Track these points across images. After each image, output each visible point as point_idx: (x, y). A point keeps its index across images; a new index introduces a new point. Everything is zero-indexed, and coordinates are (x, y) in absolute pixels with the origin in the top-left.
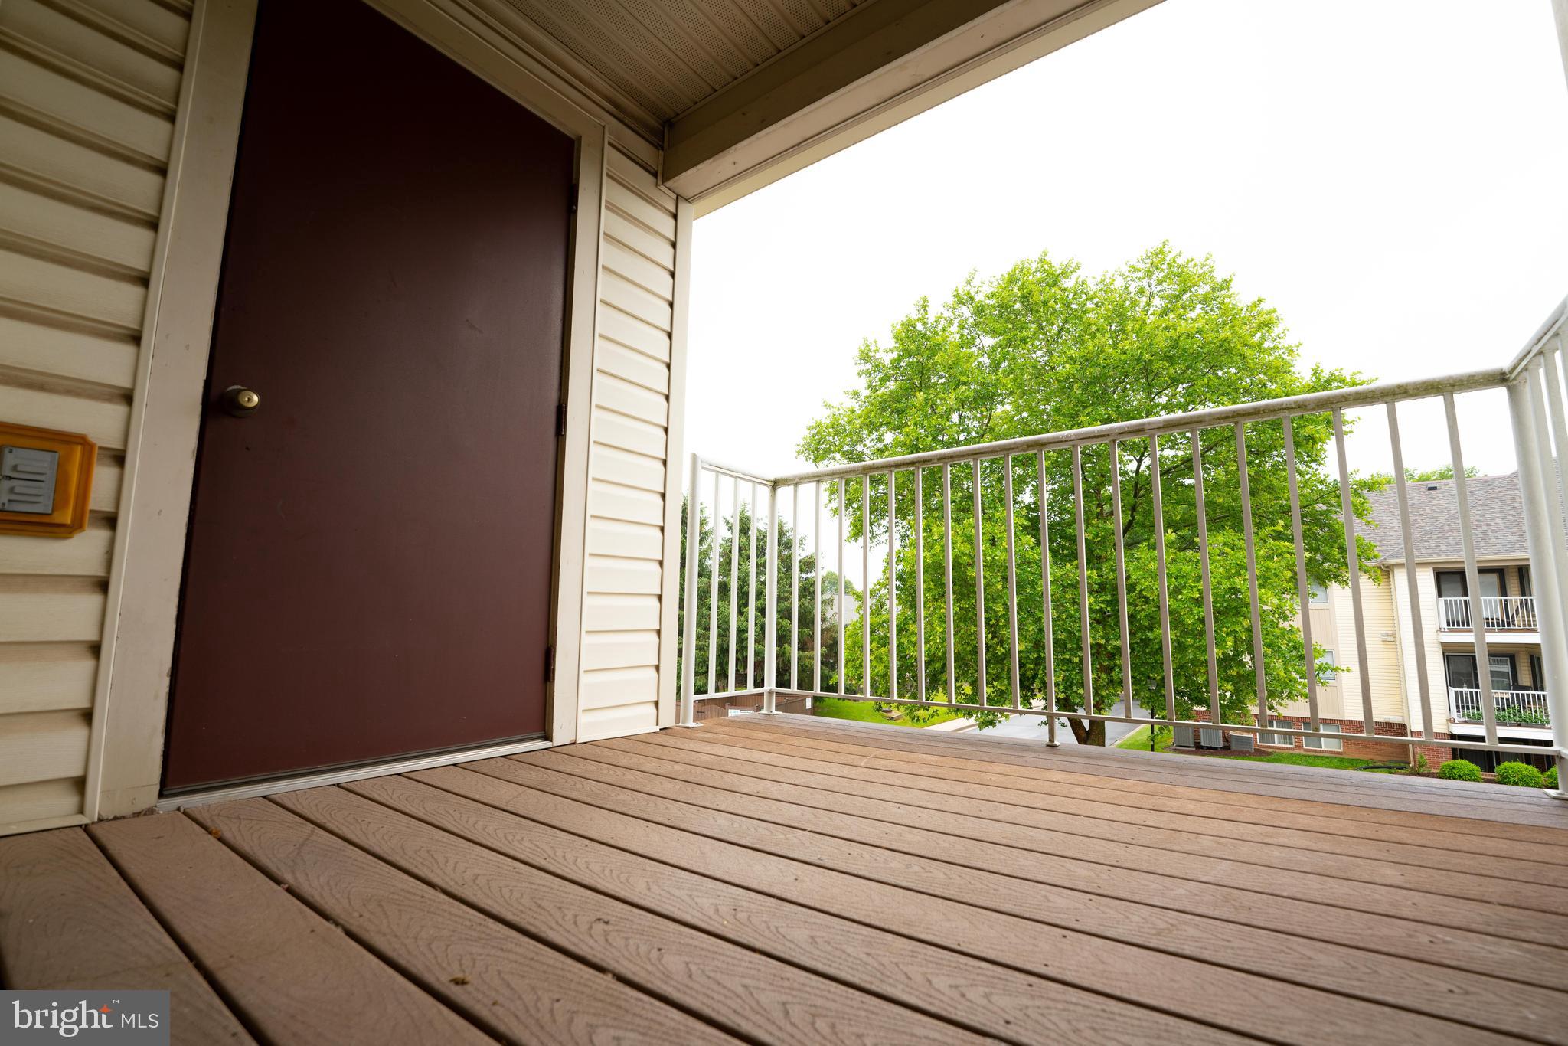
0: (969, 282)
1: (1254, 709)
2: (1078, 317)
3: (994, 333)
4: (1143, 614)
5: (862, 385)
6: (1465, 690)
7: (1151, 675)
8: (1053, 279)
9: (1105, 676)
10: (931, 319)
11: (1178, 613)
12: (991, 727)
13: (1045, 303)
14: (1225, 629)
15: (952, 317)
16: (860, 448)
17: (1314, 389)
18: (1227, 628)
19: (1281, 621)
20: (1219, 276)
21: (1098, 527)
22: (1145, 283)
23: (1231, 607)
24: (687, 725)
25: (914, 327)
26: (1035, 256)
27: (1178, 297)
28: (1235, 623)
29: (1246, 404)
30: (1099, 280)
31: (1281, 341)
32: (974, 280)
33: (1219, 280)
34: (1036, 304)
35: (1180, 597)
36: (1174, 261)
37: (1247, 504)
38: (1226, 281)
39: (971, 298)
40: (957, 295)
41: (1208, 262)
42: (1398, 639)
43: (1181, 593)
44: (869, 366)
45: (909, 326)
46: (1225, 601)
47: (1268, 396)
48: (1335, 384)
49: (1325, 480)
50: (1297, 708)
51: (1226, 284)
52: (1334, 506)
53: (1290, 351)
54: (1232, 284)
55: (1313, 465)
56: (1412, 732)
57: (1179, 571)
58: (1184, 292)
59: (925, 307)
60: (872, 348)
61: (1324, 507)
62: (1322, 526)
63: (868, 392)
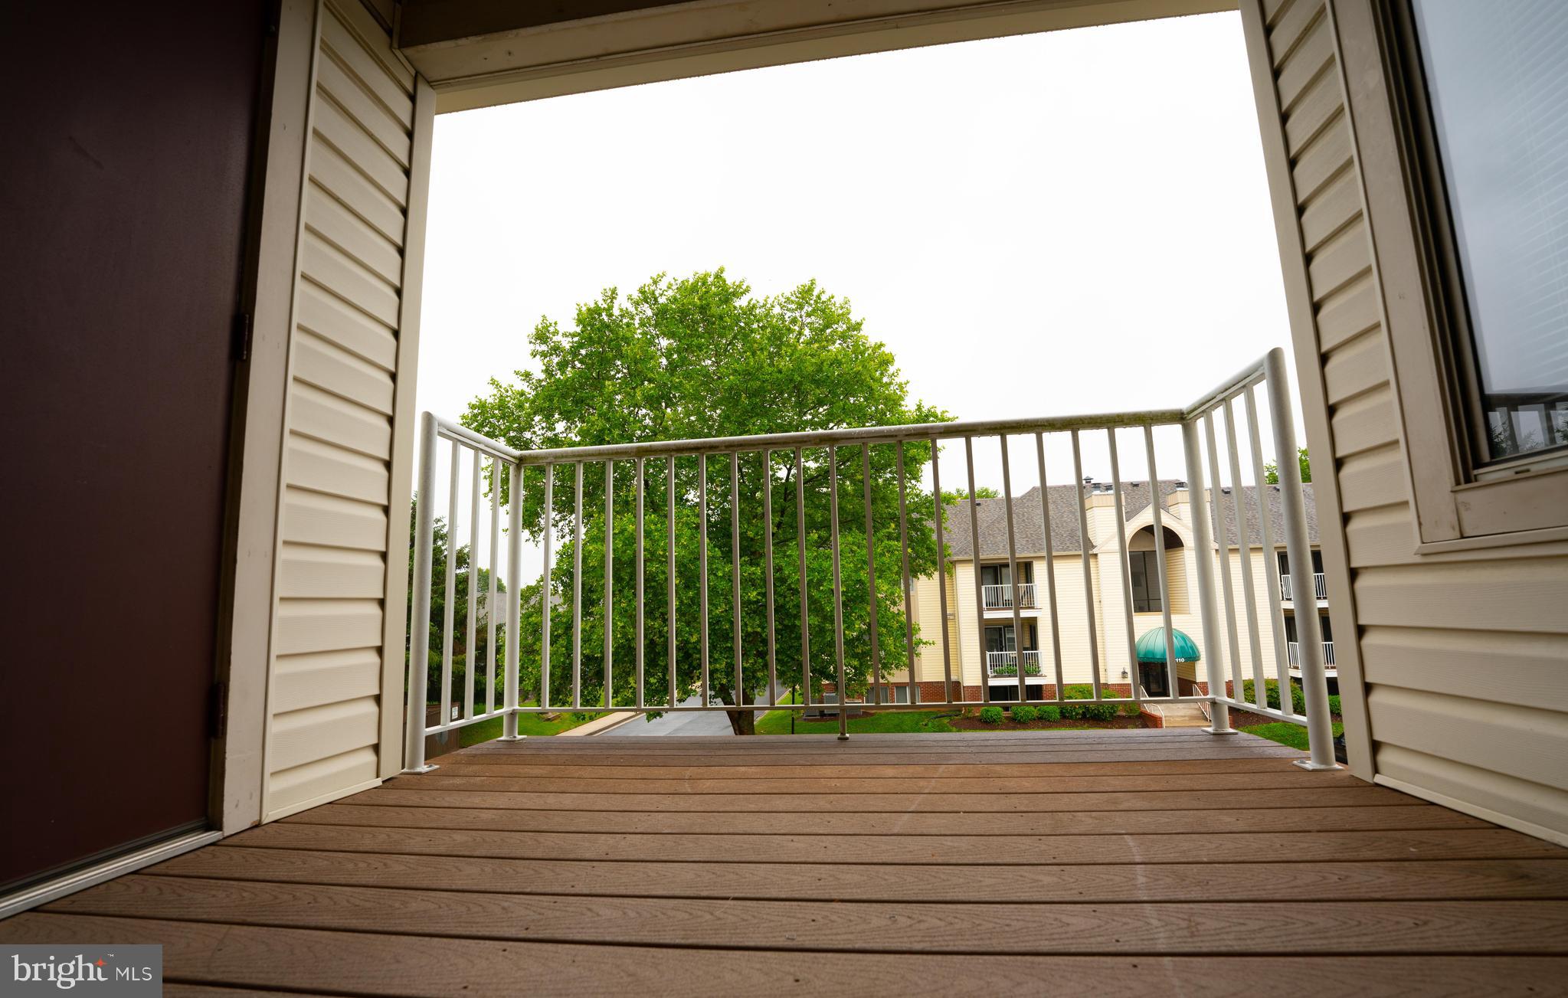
0: (655, 283)
1: (871, 679)
2: (745, 335)
3: (672, 335)
4: (791, 604)
5: (537, 369)
6: (995, 653)
7: (796, 657)
8: (728, 295)
9: (760, 660)
10: (616, 312)
11: (820, 602)
12: (658, 718)
13: (721, 318)
14: (854, 614)
15: (635, 312)
16: (527, 435)
17: (918, 421)
18: (856, 613)
19: (892, 606)
20: (854, 318)
21: (757, 526)
22: (798, 314)
23: (857, 597)
24: (418, 770)
25: (600, 315)
26: (713, 270)
27: (823, 330)
28: (861, 609)
29: (870, 427)
30: (762, 304)
31: (895, 378)
32: (660, 283)
33: (853, 322)
34: (713, 316)
35: (821, 588)
36: (820, 299)
37: (869, 511)
38: (858, 323)
39: (656, 299)
40: (642, 292)
41: (846, 306)
42: (956, 618)
43: (822, 585)
44: (544, 348)
45: (595, 312)
46: (854, 591)
47: (887, 424)
48: (931, 419)
49: (919, 494)
50: (900, 676)
51: (857, 327)
52: (924, 515)
53: (901, 387)
54: (862, 327)
55: (913, 482)
56: (964, 687)
57: (821, 566)
58: (827, 327)
59: (613, 298)
60: (552, 329)
61: (918, 516)
62: (917, 530)
63: (543, 376)
